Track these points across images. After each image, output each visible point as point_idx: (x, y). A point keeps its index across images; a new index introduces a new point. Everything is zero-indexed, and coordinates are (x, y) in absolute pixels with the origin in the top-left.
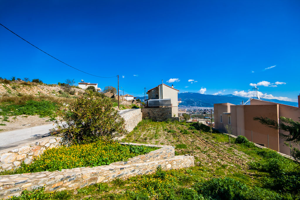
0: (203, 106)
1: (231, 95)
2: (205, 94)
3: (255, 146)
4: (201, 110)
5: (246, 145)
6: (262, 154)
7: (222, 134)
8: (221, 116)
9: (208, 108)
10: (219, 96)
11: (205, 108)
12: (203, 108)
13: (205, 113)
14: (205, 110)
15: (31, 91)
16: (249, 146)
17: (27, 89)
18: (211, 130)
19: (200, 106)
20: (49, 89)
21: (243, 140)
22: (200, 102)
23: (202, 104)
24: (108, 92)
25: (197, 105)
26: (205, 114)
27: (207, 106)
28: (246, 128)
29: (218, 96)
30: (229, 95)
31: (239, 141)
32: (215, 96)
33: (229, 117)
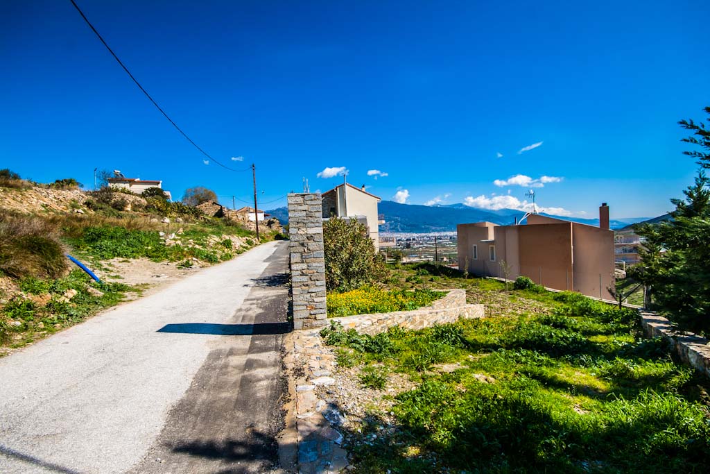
0: (403, 230)
1: (461, 205)
2: (409, 204)
3: (546, 291)
4: (399, 240)
5: (534, 291)
6: (561, 299)
7: (485, 278)
8: (475, 247)
9: (415, 235)
10: (437, 207)
11: (409, 235)
12: (404, 236)
13: (408, 246)
14: (407, 240)
15: (25, 204)
16: (537, 292)
17: (14, 199)
18: (467, 273)
19: (398, 231)
20: (61, 197)
21: (526, 283)
22: (396, 221)
23: (402, 226)
24: (207, 203)
25: (393, 229)
26: (409, 249)
27: (411, 231)
28: (521, 263)
29: (434, 208)
30: (456, 205)
31: (520, 286)
32: (429, 207)
33: (492, 248)
